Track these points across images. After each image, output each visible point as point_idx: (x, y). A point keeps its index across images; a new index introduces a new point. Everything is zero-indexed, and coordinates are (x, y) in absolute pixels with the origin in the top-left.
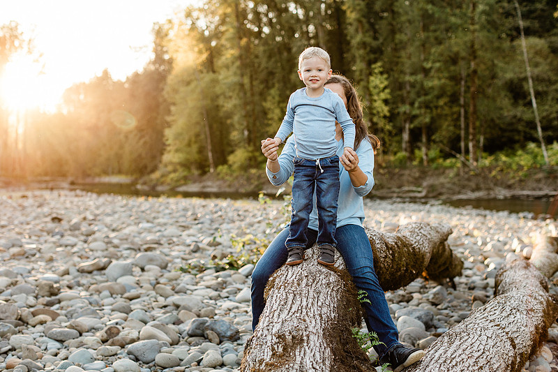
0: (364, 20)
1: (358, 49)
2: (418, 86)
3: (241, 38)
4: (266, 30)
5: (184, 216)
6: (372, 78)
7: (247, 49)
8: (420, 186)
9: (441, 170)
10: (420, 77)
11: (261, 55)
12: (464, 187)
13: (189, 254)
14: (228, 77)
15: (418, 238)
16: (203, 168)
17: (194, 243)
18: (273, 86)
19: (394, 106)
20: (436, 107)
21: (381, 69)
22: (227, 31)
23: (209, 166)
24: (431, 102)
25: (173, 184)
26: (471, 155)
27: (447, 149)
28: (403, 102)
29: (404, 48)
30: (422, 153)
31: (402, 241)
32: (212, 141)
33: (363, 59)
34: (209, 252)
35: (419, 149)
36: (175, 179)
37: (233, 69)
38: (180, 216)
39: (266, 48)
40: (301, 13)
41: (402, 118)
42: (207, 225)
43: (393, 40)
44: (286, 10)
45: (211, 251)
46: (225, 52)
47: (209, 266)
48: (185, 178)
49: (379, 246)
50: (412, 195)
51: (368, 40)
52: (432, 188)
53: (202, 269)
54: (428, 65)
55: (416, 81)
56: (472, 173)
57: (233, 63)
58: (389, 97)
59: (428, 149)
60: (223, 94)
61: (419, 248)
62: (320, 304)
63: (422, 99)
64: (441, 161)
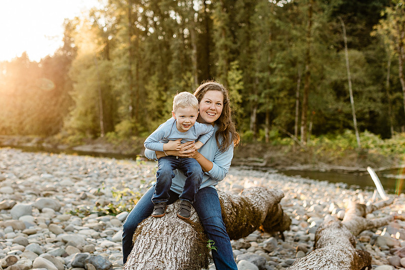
0: (227, 28)
1: (221, 49)
2: (265, 81)
3: (131, 35)
4: (151, 30)
5: (77, 170)
6: (230, 73)
7: (136, 44)
8: (261, 157)
9: (279, 147)
10: (266, 74)
11: (146, 49)
12: (295, 160)
13: (79, 201)
14: (119, 64)
15: (258, 200)
16: (95, 133)
17: (83, 193)
18: (154, 73)
19: (246, 95)
20: (278, 98)
21: (237, 66)
22: (121, 29)
23: (100, 132)
24: (273, 93)
25: (71, 144)
26: (302, 137)
27: (284, 131)
28: (253, 92)
29: (256, 51)
30: (265, 132)
31: (244, 201)
32: (104, 113)
33: (224, 57)
34: (94, 200)
35: (263, 129)
36: (73, 141)
37: (124, 58)
38: (75, 170)
39: (151, 44)
40: (179, 19)
41: (251, 104)
42: (94, 178)
43: (248, 45)
44: (168, 16)
45: (96, 200)
46: (118, 45)
47: (93, 211)
48: (81, 140)
49: (226, 205)
50: (255, 164)
51: (229, 43)
52: (271, 160)
53: (87, 214)
54: (273, 66)
55: (263, 78)
56: (302, 150)
57: (124, 53)
58: (242, 88)
59: (270, 129)
60: (115, 77)
61: (258, 208)
62: (176, 249)
63: (267, 91)
64: (279, 139)
